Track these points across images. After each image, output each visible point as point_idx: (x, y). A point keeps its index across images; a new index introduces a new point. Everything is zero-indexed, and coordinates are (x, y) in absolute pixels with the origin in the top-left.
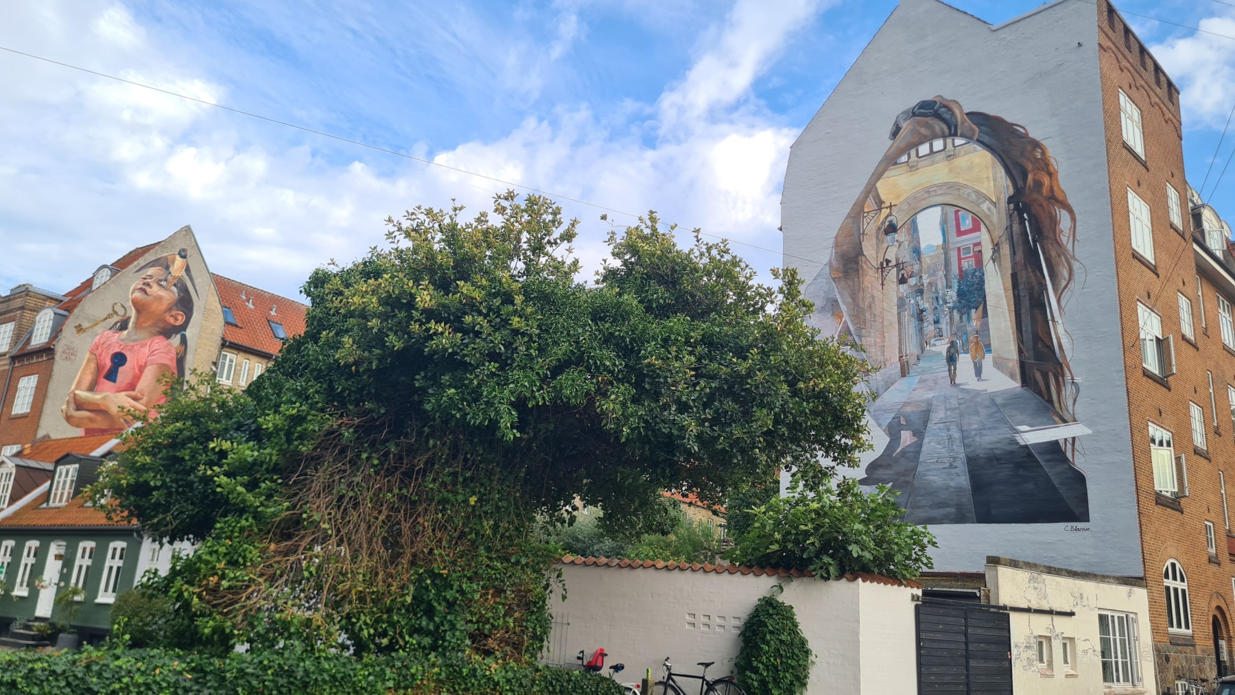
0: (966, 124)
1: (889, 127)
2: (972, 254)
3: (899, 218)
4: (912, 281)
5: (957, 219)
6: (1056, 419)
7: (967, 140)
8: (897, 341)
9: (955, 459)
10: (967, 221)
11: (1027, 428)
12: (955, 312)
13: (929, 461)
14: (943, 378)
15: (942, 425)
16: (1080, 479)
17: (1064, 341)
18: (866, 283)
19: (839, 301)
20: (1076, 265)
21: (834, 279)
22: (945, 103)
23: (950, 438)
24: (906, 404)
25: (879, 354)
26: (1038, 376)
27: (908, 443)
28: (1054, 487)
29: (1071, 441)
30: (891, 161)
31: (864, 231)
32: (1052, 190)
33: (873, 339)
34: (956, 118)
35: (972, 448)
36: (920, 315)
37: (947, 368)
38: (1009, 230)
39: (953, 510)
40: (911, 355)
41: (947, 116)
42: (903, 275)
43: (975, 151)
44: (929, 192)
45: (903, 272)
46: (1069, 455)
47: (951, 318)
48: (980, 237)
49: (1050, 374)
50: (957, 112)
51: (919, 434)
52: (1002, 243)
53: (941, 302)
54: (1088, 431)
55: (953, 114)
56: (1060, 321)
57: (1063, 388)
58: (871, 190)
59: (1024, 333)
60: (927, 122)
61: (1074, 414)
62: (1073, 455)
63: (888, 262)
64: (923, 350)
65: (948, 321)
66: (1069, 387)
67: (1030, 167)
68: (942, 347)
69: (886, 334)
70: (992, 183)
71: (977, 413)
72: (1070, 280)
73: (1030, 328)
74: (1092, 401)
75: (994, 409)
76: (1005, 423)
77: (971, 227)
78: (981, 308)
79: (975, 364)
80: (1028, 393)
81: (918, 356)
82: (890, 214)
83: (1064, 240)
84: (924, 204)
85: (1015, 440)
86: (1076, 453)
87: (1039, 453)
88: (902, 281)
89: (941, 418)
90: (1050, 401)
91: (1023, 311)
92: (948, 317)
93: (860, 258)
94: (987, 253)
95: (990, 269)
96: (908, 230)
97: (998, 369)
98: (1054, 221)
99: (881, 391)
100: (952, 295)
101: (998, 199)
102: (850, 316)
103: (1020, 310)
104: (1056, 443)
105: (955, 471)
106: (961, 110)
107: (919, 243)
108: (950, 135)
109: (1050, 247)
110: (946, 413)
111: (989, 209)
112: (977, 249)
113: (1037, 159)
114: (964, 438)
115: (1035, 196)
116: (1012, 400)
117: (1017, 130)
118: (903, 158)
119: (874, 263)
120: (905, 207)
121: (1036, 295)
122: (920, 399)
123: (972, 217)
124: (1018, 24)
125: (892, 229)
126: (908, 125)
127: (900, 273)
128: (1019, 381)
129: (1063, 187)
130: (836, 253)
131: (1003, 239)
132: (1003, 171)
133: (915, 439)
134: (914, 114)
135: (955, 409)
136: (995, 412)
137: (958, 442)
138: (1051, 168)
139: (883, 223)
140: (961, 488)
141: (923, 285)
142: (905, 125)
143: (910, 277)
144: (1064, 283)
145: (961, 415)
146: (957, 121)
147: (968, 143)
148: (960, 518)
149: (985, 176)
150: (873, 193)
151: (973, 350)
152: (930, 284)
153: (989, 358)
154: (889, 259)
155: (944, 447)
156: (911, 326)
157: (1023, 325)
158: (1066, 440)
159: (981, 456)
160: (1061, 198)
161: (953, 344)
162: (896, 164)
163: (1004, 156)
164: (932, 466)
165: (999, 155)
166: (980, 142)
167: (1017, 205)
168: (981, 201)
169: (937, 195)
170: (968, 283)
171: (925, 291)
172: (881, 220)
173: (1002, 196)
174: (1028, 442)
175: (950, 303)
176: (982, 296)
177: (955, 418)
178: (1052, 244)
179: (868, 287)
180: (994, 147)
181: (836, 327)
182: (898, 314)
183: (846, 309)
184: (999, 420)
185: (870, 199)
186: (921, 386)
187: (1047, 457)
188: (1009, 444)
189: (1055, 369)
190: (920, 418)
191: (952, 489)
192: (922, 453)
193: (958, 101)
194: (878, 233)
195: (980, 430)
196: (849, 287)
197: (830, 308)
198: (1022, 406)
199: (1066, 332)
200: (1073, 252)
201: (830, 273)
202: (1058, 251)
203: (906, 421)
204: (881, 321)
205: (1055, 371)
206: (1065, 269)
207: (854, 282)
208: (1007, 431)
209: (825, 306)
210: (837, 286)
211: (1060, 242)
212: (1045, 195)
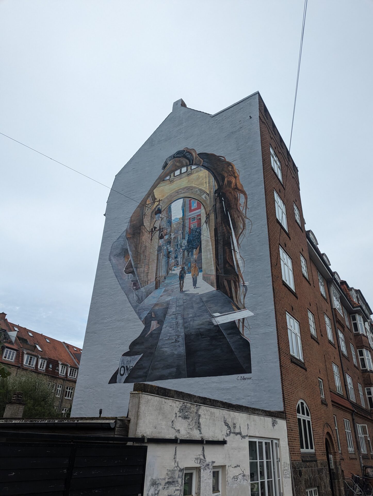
0: (198, 159)
1: (162, 164)
2: (196, 221)
3: (163, 206)
4: (166, 237)
5: (190, 204)
6: (235, 308)
7: (198, 166)
9: (178, 336)
10: (195, 204)
11: (219, 315)
12: (186, 251)
13: (164, 339)
14: (176, 288)
15: (174, 316)
16: (246, 345)
17: (240, 262)
18: (143, 239)
19: (129, 250)
20: (247, 221)
21: (127, 238)
22: (188, 151)
23: (177, 323)
24: (156, 305)
25: (145, 277)
26: (226, 283)
27: (155, 328)
28: (232, 351)
29: (242, 320)
30: (161, 179)
31: (145, 213)
32: (236, 185)
33: (143, 269)
34: (193, 157)
35: (188, 329)
36: (168, 255)
37: (179, 283)
38: (215, 206)
39: (174, 370)
40: (162, 277)
41: (189, 156)
42: (162, 234)
43: (201, 171)
44: (178, 192)
45: (162, 233)
46: (241, 330)
47: (183, 255)
48: (200, 212)
49: (232, 281)
50: (194, 154)
51: (161, 322)
52: (211, 213)
53: (179, 247)
54: (251, 314)
55: (192, 155)
56: (238, 251)
57: (238, 289)
58: (151, 194)
59: (219, 260)
60: (180, 160)
61: (244, 304)
62: (243, 329)
63: (155, 228)
64: (168, 273)
65: (182, 256)
66: (242, 288)
67: (226, 175)
68: (177, 271)
69: (150, 266)
70: (208, 185)
71: (192, 307)
72: (244, 229)
73: (222, 257)
74: (254, 296)
76: (207, 312)
77: (196, 207)
78: (198, 248)
79: (193, 279)
80: (220, 293)
81: (165, 277)
82: (159, 205)
83: (241, 208)
84: (175, 198)
85: (212, 322)
86: (245, 328)
87: (224, 329)
88: (161, 237)
89: (174, 312)
90: (231, 297)
92: (182, 254)
93: (142, 227)
94: (203, 219)
95: (204, 227)
96: (167, 211)
97: (205, 281)
98: (236, 199)
99: (143, 298)
100: (185, 242)
101: (210, 192)
102: (132, 257)
103: (218, 247)
104: (234, 322)
105: (177, 344)
106: (196, 153)
108: (190, 165)
109: (234, 213)
110: (176, 309)
111: (205, 197)
112: (199, 218)
113: (229, 171)
114: (184, 323)
115: (228, 189)
116: (211, 298)
117: (221, 159)
118: (167, 177)
119: (148, 229)
121: (226, 239)
122: (164, 301)
123: (197, 202)
124: (222, 113)
125: (159, 211)
126: (171, 162)
127: (161, 233)
128: (216, 287)
129: (242, 183)
130: (130, 225)
131: (211, 211)
132: (213, 178)
133: (158, 326)
134: (174, 157)
135: (181, 306)
136: (202, 306)
137: (181, 325)
138: (236, 174)
139: (155, 209)
140: (180, 355)
142: (170, 163)
143: (165, 235)
144: (241, 231)
145: (184, 309)
147: (198, 167)
148: (178, 375)
149: (205, 181)
150: (152, 195)
151: (193, 271)
152: (174, 237)
153: (201, 274)
154: (156, 226)
156: (163, 261)
157: (219, 255)
158: (239, 320)
160: (240, 188)
161: (183, 268)
162: (164, 180)
163: (214, 171)
164: (167, 342)
165: (212, 171)
166: (203, 166)
167: (219, 194)
168: (202, 194)
169: (181, 193)
170: (193, 235)
171: (172, 242)
172: (154, 208)
173: (212, 190)
174: (219, 323)
175: (183, 247)
176: (200, 242)
177: (180, 311)
178: (235, 211)
179: (144, 242)
180: (209, 168)
181: (125, 264)
182: (157, 255)
183: (131, 254)
184: (204, 311)
185: (150, 198)
186: (165, 294)
187: (229, 332)
188: (209, 325)
189: (235, 278)
190: (162, 313)
191: (175, 356)
192: (161, 334)
193: (194, 149)
194: (152, 214)
195: (194, 317)
196: (135, 242)
197: (124, 253)
198: (216, 301)
199: (241, 256)
200: (246, 214)
201: (126, 236)
202: (238, 214)
203: (155, 315)
204: (148, 259)
205: (234, 280)
206: (241, 224)
207: (137, 239)
208: (207, 317)
209: (121, 252)
210: (128, 242)
211: (239, 210)
212: (233, 187)
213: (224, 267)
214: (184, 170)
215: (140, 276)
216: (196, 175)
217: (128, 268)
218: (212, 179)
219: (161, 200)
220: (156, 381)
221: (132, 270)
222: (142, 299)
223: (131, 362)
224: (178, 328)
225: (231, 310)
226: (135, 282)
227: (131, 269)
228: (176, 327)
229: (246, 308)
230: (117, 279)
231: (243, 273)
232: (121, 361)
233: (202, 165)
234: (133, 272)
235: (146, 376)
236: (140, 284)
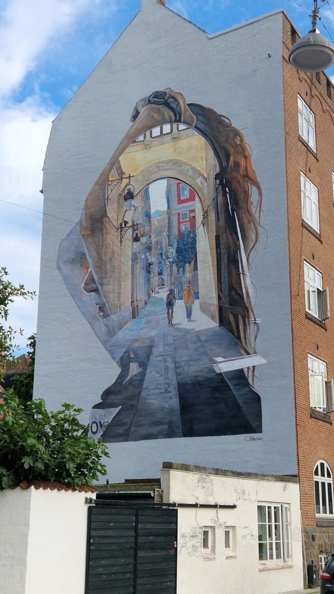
0: (188, 113)
1: (131, 112)
2: (188, 219)
3: (136, 188)
4: (143, 240)
5: (178, 190)
6: (243, 352)
7: (188, 126)
8: (131, 288)
9: (169, 385)
10: (186, 193)
11: (223, 360)
12: (174, 265)
13: (150, 387)
14: (163, 319)
16: (257, 399)
17: (250, 290)
18: (108, 239)
19: (87, 254)
20: (260, 230)
21: (83, 236)
22: (173, 94)
23: (166, 368)
25: (116, 299)
26: (231, 318)
28: (238, 406)
29: (252, 369)
30: (131, 139)
31: (108, 197)
32: (246, 170)
33: (112, 287)
34: (180, 108)
35: (182, 376)
36: (148, 268)
37: (166, 312)
38: (215, 200)
39: (165, 427)
40: (140, 300)
41: (174, 105)
42: (137, 234)
43: (193, 135)
44: (158, 167)
45: (137, 232)
47: (171, 271)
48: (194, 205)
49: (240, 316)
50: (181, 102)
51: (143, 365)
53: (164, 258)
54: (264, 361)
55: (178, 104)
56: (248, 274)
57: (248, 327)
58: (114, 162)
59: (222, 283)
60: (159, 110)
61: (255, 347)
62: (253, 380)
63: (126, 223)
64: (149, 296)
65: (169, 273)
66: (252, 326)
67: (231, 151)
68: (163, 294)
69: (122, 283)
70: (204, 162)
71: (187, 348)
72: (256, 242)
73: (227, 280)
74: (267, 338)
75: (199, 344)
77: (188, 197)
78: (193, 262)
79: (187, 308)
80: (224, 331)
81: (145, 301)
82: (129, 184)
83: (253, 210)
84: (155, 176)
85: (213, 369)
86: (255, 379)
88: (136, 239)
90: (239, 338)
91: (223, 266)
92: (169, 270)
93: (104, 219)
94: (199, 219)
95: (201, 231)
97: (203, 312)
98: (247, 195)
99: (116, 330)
100: (172, 252)
101: (209, 175)
102: (95, 267)
103: (220, 265)
104: (242, 371)
106: (184, 102)
107: (150, 208)
108: (176, 121)
109: (244, 215)
110: (164, 348)
111: (202, 183)
112: (192, 215)
113: (237, 145)
114: (176, 367)
115: (235, 174)
116: (213, 337)
117: (224, 121)
118: (140, 137)
119: (115, 224)
120: (141, 178)
121: (232, 253)
123: (189, 189)
124: (226, 35)
125: (130, 196)
126: (144, 111)
127: (135, 233)
128: (218, 321)
129: (254, 168)
130: (85, 214)
131: (211, 207)
132: (213, 153)
133: (140, 370)
134: (150, 102)
135: (171, 344)
136: (200, 347)
138: (246, 152)
139: (124, 190)
140: (172, 409)
141: (151, 243)
142: (142, 110)
143: (142, 236)
144: (252, 244)
145: (175, 349)
146: (181, 110)
147: (189, 128)
148: (170, 434)
149: (200, 156)
150: (116, 165)
151: (186, 297)
152: (157, 242)
153: (197, 302)
154: (127, 221)
155: (162, 376)
157: (222, 277)
158: (248, 368)
159: (188, 382)
160: (252, 176)
161: (171, 291)
162: (135, 142)
164: (152, 392)
165: (210, 140)
167: (221, 181)
168: (196, 176)
169: (164, 170)
170: (185, 242)
171: (153, 248)
172: (122, 188)
173: (212, 173)
174: (223, 370)
175: (170, 258)
176: (195, 253)
177: (171, 352)
178: (245, 213)
179: (109, 244)
180: (207, 133)
181: (83, 276)
182: (132, 267)
183: (92, 262)
184: (202, 353)
185: (114, 170)
186: (147, 326)
187: (235, 382)
188: (209, 372)
189: (243, 312)
190: (145, 352)
191: (166, 410)
192: (145, 381)
193: (182, 93)
194: (119, 199)
195: (189, 361)
196: (95, 243)
197: (80, 260)
198: (219, 341)
199: (252, 282)
200: (259, 220)
201: (80, 231)
202: (249, 218)
203: (134, 354)
204: (118, 272)
205: (243, 314)
206: (253, 234)
207: (99, 239)
208: (207, 362)
209: (75, 258)
210: (85, 242)
211: (250, 212)
212: (241, 173)
213: (230, 295)
214: (167, 128)
215: (109, 298)
216: (186, 141)
217: (88, 284)
218: (211, 154)
219: (133, 176)
220: (142, 441)
221: (95, 287)
222: (114, 330)
224: (168, 374)
225: (239, 354)
226: (101, 306)
227: (94, 286)
228: (165, 373)
229: (256, 353)
230: (74, 299)
231: (254, 305)
233: (196, 127)
234: (96, 290)
235: (128, 435)
236: (108, 309)
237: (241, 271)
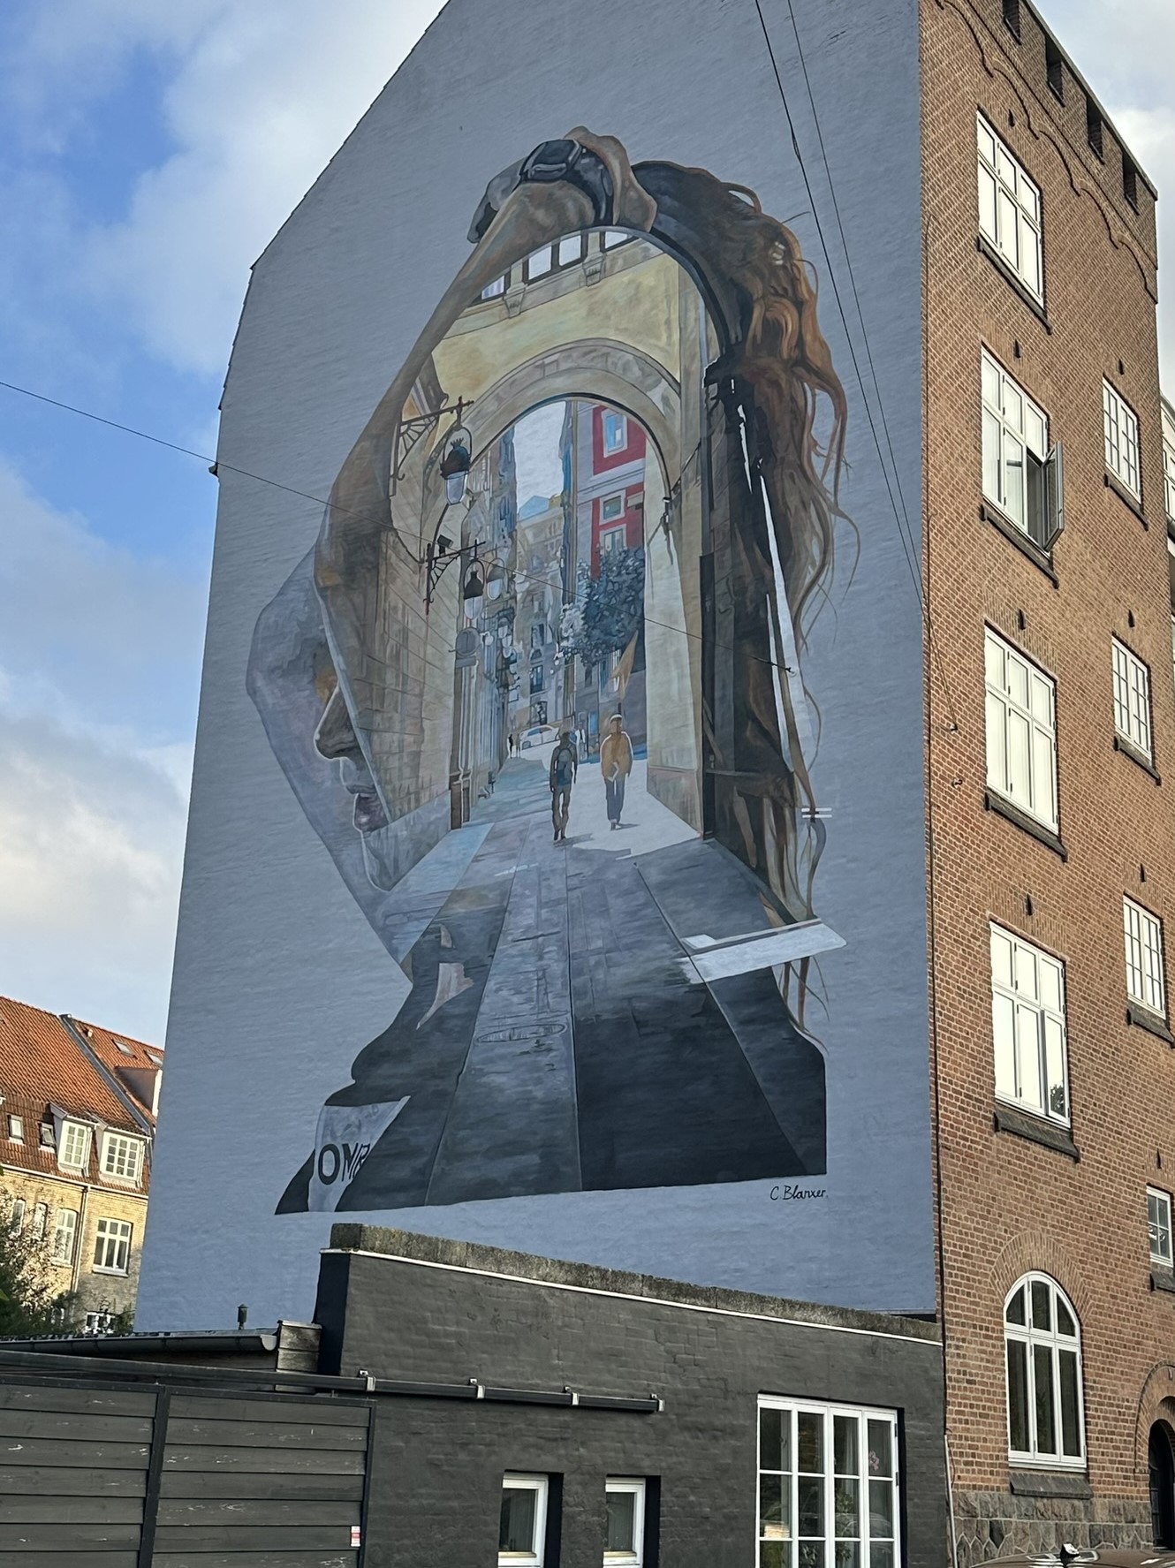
0: (632, 194)
1: (469, 210)
2: (622, 515)
3: (475, 437)
4: (493, 589)
5: (597, 430)
6: (772, 914)
7: (632, 232)
8: (450, 739)
9: (548, 1028)
10: (618, 433)
11: (709, 942)
12: (578, 660)
14: (539, 825)
15: (530, 943)
16: (813, 1062)
17: (801, 718)
18: (392, 596)
19: (331, 645)
20: (838, 526)
21: (322, 591)
22: (591, 145)
23: (543, 975)
24: (456, 895)
25: (407, 772)
26: (741, 810)
27: (452, 994)
29: (797, 967)
30: (467, 293)
31: (397, 469)
32: (800, 343)
33: (396, 737)
34: (611, 183)
35: (588, 1000)
36: (502, 676)
37: (550, 801)
38: (704, 447)
39: (533, 1159)
40: (477, 772)
41: (592, 177)
42: (474, 575)
43: (646, 258)
44: (543, 366)
45: (475, 567)
46: (792, 1005)
47: (566, 677)
48: (640, 471)
49: (766, 802)
50: (615, 165)
51: (477, 970)
52: (687, 482)
53: (549, 639)
54: (837, 942)
55: (607, 170)
56: (795, 668)
57: (791, 836)
58: (419, 367)
59: (717, 704)
60: (551, 195)
61: (809, 899)
62: (801, 1003)
63: (444, 543)
64: (502, 756)
65: (561, 683)
66: (803, 832)
67: (757, 288)
68: (541, 750)
69: (426, 723)
70: (676, 337)
71: (604, 911)
72: (823, 565)
73: (730, 691)
74: (853, 865)
75: (642, 897)
76: (663, 931)
77: (625, 447)
78: (632, 645)
79: (609, 785)
80: (716, 854)
81: (490, 774)
82: (457, 426)
83: (818, 464)
84: (533, 394)
85: (681, 973)
86: (808, 998)
87: (729, 1003)
88: (472, 590)
89: (529, 927)
90: (761, 871)
91: (719, 651)
92: (561, 673)
93: (383, 538)
94: (654, 511)
95: (658, 546)
96: (494, 462)
97: (657, 796)
98: (800, 420)
99: (403, 866)
100: (574, 618)
101: (686, 373)
102: (350, 681)
103: (713, 646)
104: (767, 974)
105: (544, 1059)
106: (624, 160)
107: (513, 494)
108: (597, 223)
109: (788, 484)
110: (538, 915)
111: (665, 400)
112: (633, 501)
113: (773, 269)
114: (572, 972)
115: (764, 361)
116: (680, 874)
117: (739, 200)
118: (495, 284)
119: (414, 550)
120: (491, 406)
122: (488, 882)
123: (629, 422)
125: (459, 462)
126: (508, 208)
127: (469, 570)
128: (699, 824)
129: (824, 335)
130: (331, 526)
131: (690, 472)
132: (701, 303)
133: (468, 984)
134: (525, 177)
135: (558, 902)
136: (645, 905)
137: (559, 983)
138: (803, 288)
139: (441, 446)
140: (555, 1102)
141: (514, 597)
142: (503, 205)
143: (489, 580)
144: (810, 573)
145: (571, 917)
146: (612, 188)
147: (634, 238)
148: (547, 1183)
149: (662, 317)
150: (424, 375)
151: (608, 752)
152: (529, 592)
153: (640, 767)
154: (447, 536)
155: (528, 1000)
156: (482, 701)
157: (718, 685)
158: (788, 965)
159: (605, 1017)
160: (816, 361)
161: (565, 738)
162: (478, 300)
163: (705, 267)
164: (500, 1051)
165: (696, 265)
166: (658, 235)
167: (724, 387)
168: (650, 381)
169: (559, 374)
170: (610, 586)
171: (517, 612)
172: (436, 442)
173: (695, 366)
174: (708, 975)
175: (567, 638)
176: (639, 614)
177: (556, 925)
178: (792, 476)
179: (395, 608)
180: (685, 245)
181: (317, 710)
182: (455, 674)
183: (343, 666)
184: (650, 925)
185: (417, 391)
186: (492, 850)
187: (747, 1011)
188: (668, 983)
189: (778, 787)
190: (482, 929)
191: (536, 1107)
192: (479, 1017)
193: (619, 138)
194: (426, 475)
195: (608, 952)
196: (355, 610)
197: (310, 662)
198: (701, 885)
199: (806, 692)
200: (836, 495)
201: (315, 577)
202: (804, 493)
203: (452, 938)
204: (417, 691)
205: (776, 794)
206: (815, 540)
207: (365, 597)
208: (663, 951)
209: (299, 658)
210: (327, 608)
211: (809, 472)
212: (785, 356)
213: (738, 739)
214: (570, 248)
215: (386, 770)
216: (626, 279)
217: (330, 732)
218: (697, 306)
219: (468, 404)
220: (462, 1205)
221: (351, 739)
222: (396, 868)
223: (364, 1130)
224: (546, 994)
225: (759, 922)
226: (363, 795)
227: (347, 737)
228: (538, 992)
229: (816, 917)
230: (289, 780)
231: (811, 766)
232: (322, 1124)
233: (654, 231)
234: (352, 750)
235: (423, 1185)
236: (384, 805)
237: (774, 660)
